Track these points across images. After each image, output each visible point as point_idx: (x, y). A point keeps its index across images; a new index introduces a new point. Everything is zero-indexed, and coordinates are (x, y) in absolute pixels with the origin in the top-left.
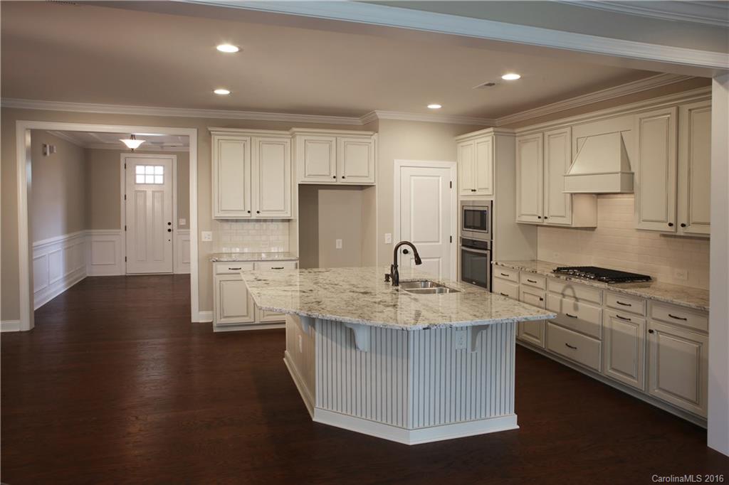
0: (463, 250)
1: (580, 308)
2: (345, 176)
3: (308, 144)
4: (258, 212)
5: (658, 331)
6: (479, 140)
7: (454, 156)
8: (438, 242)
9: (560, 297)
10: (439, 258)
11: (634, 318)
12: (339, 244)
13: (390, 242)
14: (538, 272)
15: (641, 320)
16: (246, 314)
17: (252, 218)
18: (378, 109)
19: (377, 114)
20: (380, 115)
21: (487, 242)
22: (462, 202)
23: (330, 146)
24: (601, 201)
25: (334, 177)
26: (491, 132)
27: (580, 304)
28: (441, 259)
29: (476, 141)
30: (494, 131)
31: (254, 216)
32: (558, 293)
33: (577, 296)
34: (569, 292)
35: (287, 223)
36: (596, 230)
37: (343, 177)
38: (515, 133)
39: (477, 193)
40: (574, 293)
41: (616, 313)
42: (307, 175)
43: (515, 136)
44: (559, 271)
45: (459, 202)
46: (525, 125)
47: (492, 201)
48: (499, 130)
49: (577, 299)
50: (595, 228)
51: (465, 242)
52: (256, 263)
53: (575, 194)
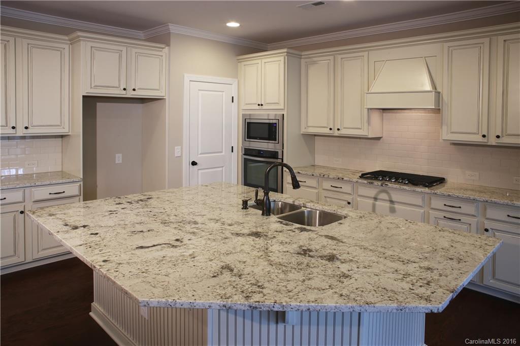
0: (245, 159)
1: (396, 209)
2: (136, 89)
3: (95, 51)
4: (26, 128)
5: (492, 229)
6: (266, 60)
7: (235, 74)
8: (222, 152)
9: (371, 201)
10: (223, 167)
11: (464, 219)
12: (119, 158)
13: (179, 155)
14: (345, 179)
15: (473, 221)
16: (12, 253)
17: (17, 135)
18: (170, 23)
19: (170, 27)
20: (173, 28)
21: (277, 152)
22: (243, 115)
23: (120, 57)
24: (387, 115)
25: (125, 89)
26: (284, 52)
27: (396, 206)
28: (224, 168)
29: (264, 61)
30: (287, 53)
31: (21, 132)
32: (370, 198)
33: (393, 200)
34: (384, 196)
35: (61, 139)
36: (382, 139)
37: (134, 90)
38: (301, 56)
39: (264, 107)
40: (390, 196)
41: (442, 214)
42: (92, 86)
43: (301, 58)
44: (363, 176)
45: (241, 116)
46: (319, 48)
47: (283, 115)
48: (291, 51)
49: (392, 202)
50: (381, 138)
51: (247, 152)
52: (27, 190)
53: (371, 109)
